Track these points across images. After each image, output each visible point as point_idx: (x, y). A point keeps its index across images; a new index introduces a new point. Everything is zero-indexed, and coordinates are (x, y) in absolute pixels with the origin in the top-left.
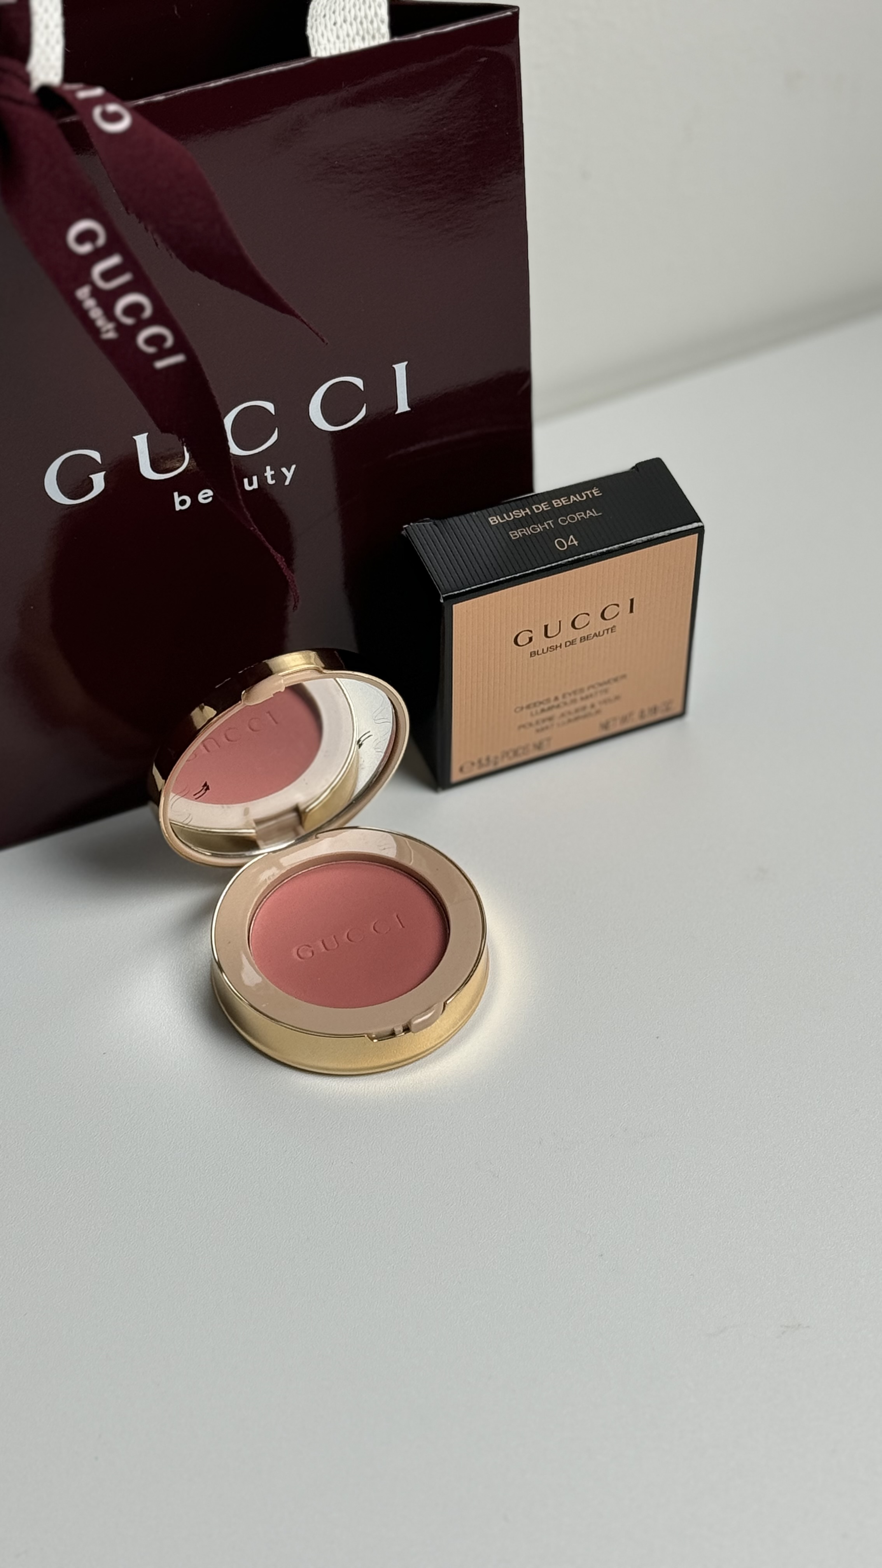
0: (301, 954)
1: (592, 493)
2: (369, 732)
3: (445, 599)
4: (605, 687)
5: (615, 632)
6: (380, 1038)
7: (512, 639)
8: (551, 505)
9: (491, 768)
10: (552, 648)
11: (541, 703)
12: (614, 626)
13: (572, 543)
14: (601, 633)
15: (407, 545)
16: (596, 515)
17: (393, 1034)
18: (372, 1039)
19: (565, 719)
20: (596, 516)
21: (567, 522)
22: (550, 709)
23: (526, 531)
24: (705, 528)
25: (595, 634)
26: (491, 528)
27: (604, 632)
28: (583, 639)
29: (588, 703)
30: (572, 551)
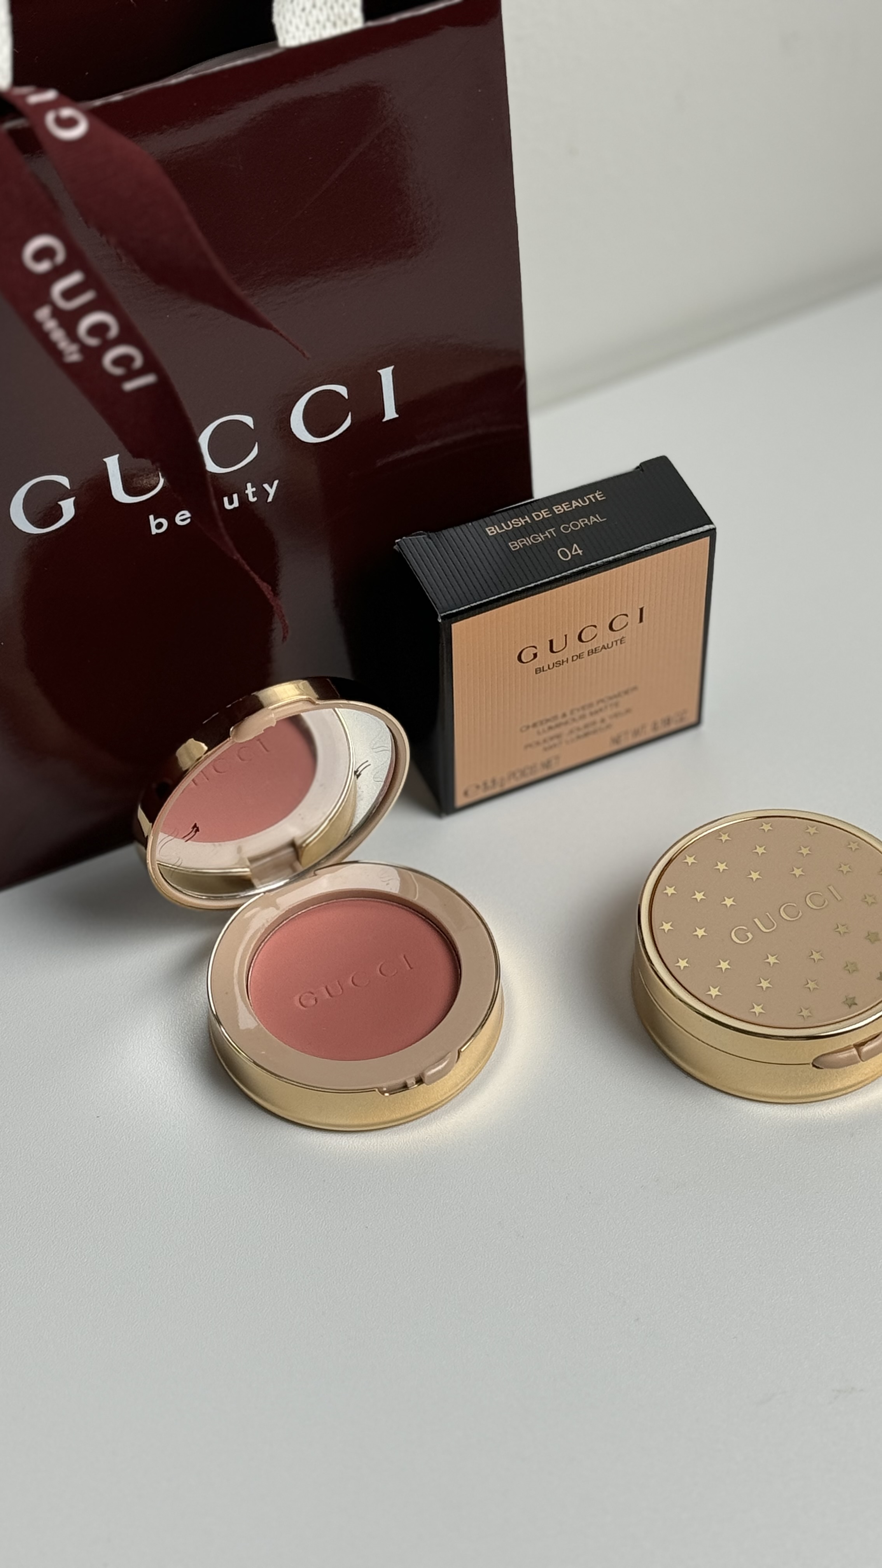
0: (304, 1002)
1: (595, 497)
2: (367, 761)
3: (442, 618)
4: (614, 700)
5: (624, 643)
6: (392, 1091)
7: (515, 655)
8: (553, 512)
9: (497, 790)
10: (559, 664)
11: (548, 721)
12: (623, 638)
13: (576, 553)
14: (610, 646)
15: (400, 560)
16: (601, 520)
17: (405, 1087)
18: (383, 1093)
19: (574, 736)
20: (600, 522)
21: (570, 529)
22: (558, 726)
23: (527, 541)
24: (717, 531)
25: (604, 646)
26: (489, 538)
27: (612, 643)
28: (591, 652)
29: (597, 718)
30: (576, 560)
